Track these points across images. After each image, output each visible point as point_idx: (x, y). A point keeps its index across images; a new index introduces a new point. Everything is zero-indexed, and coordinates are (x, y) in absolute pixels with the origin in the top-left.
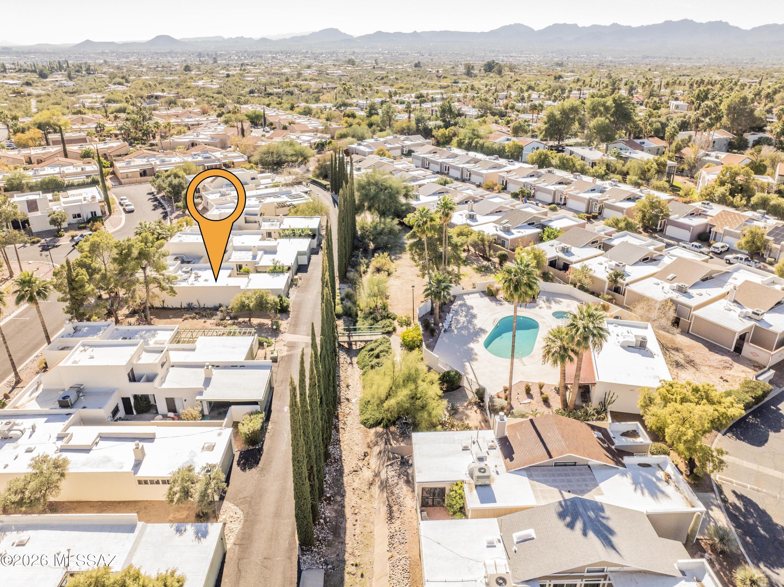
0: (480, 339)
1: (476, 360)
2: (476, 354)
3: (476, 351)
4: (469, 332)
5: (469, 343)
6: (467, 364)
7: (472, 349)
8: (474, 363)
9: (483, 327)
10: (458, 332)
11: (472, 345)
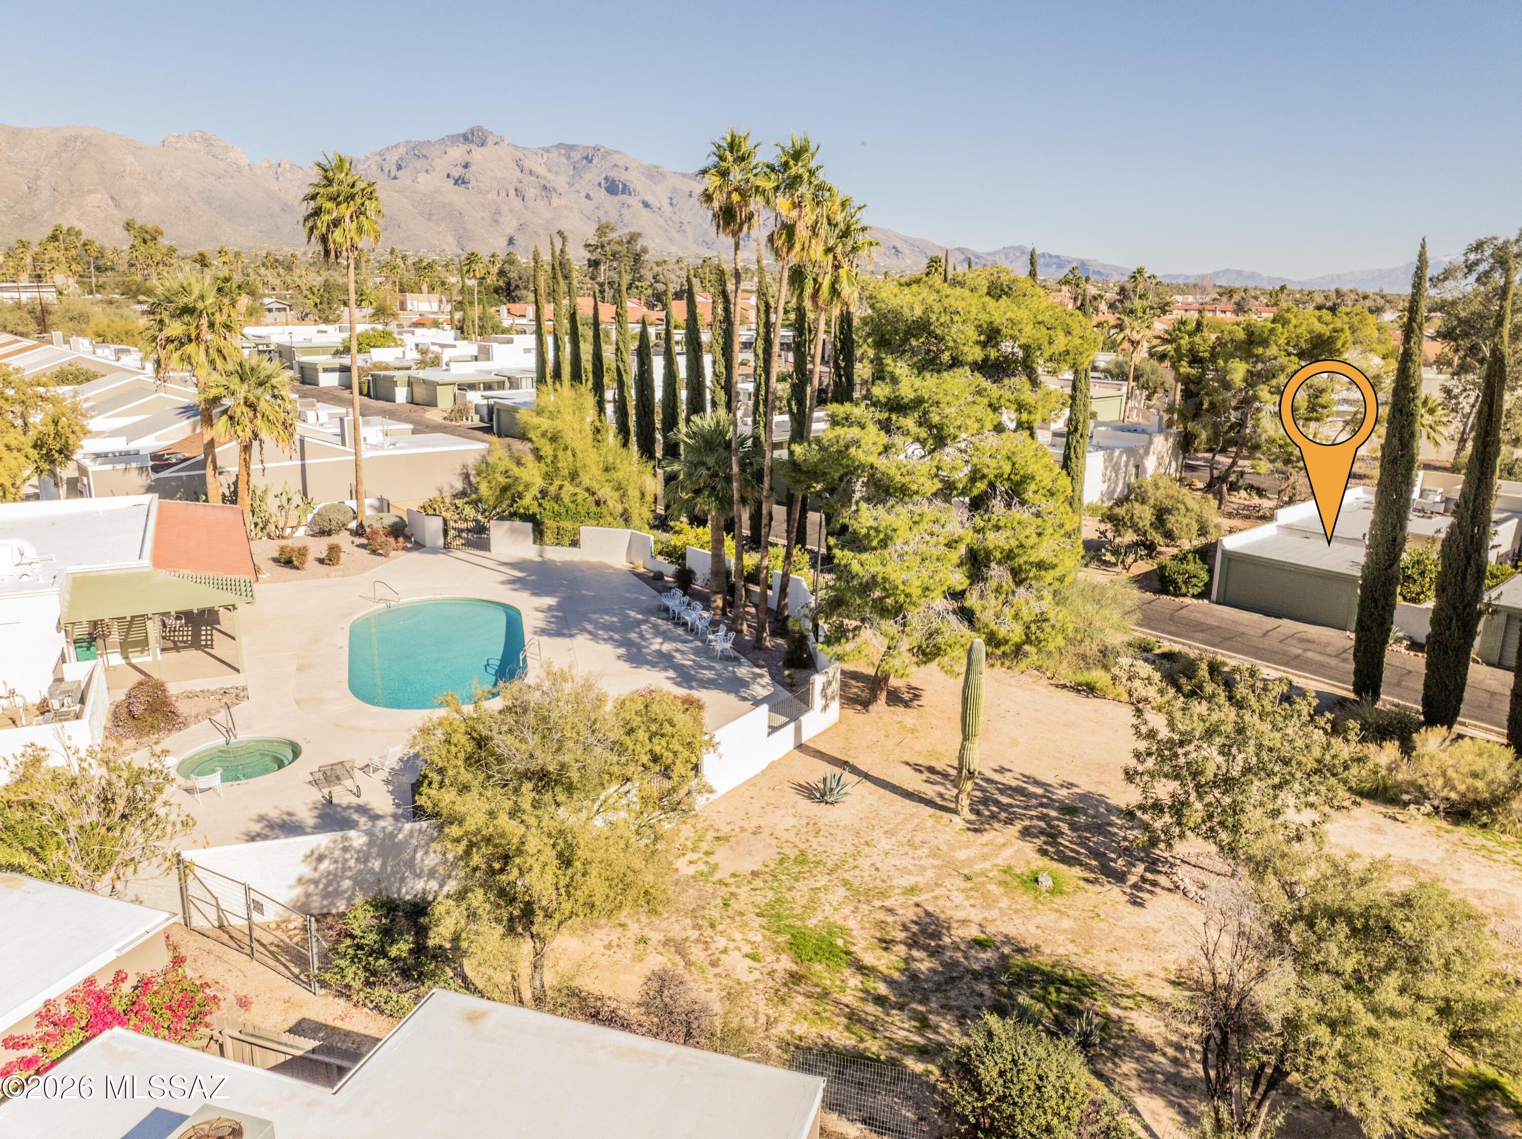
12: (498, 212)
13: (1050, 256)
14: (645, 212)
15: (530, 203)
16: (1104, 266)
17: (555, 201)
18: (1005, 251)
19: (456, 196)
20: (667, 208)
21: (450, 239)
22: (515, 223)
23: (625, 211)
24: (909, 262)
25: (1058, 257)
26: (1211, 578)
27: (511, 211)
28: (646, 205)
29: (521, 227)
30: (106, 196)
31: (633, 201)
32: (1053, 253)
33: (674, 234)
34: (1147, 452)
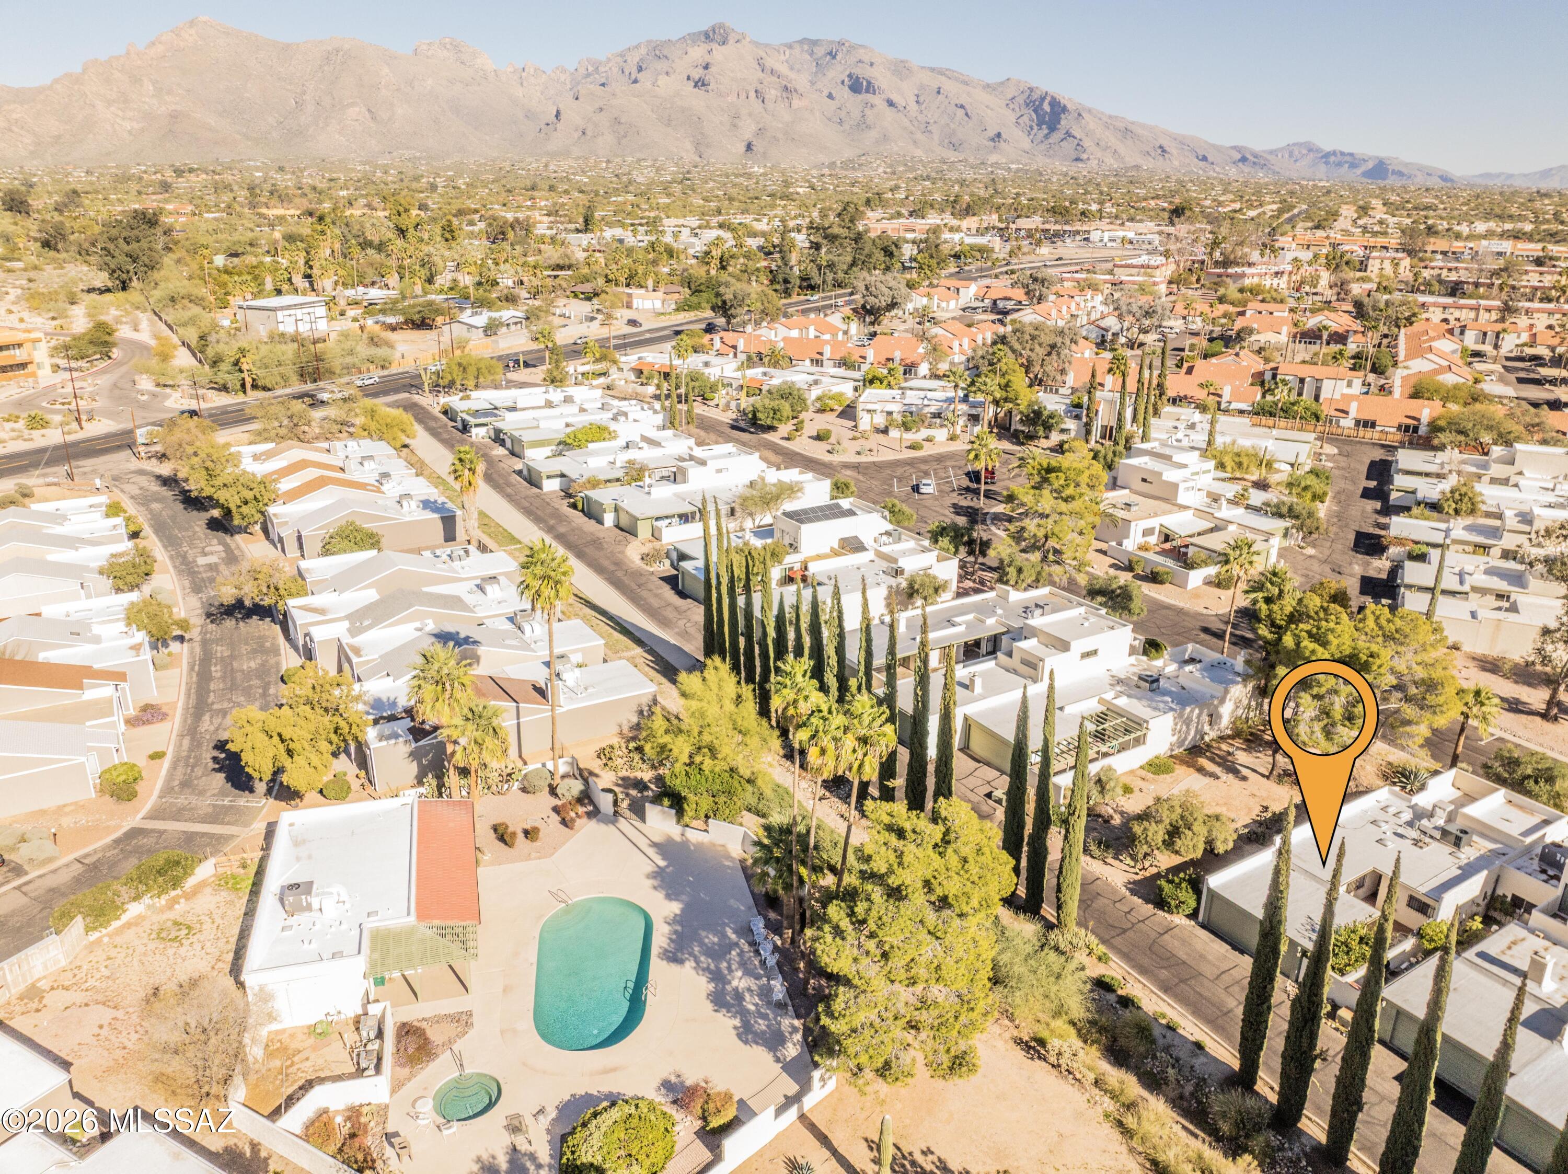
0: (666, 929)
1: (648, 876)
2: (655, 888)
3: (660, 896)
4: (702, 944)
5: (683, 910)
6: (662, 863)
7: (669, 897)
8: (650, 868)
9: (674, 967)
10: (724, 936)
11: (675, 908)
12: (737, 117)
13: (1342, 154)
14: (889, 111)
15: (770, 105)
16: (1406, 165)
17: (796, 103)
18: (1290, 150)
19: (696, 100)
20: (913, 106)
21: (689, 146)
22: (753, 128)
23: (868, 112)
24: (1176, 163)
25: (1351, 155)
26: (1199, 903)
27: (750, 115)
28: (891, 104)
29: (760, 132)
30: (364, 110)
31: (877, 100)
32: (1346, 151)
33: (919, 136)
34: (1222, 701)
